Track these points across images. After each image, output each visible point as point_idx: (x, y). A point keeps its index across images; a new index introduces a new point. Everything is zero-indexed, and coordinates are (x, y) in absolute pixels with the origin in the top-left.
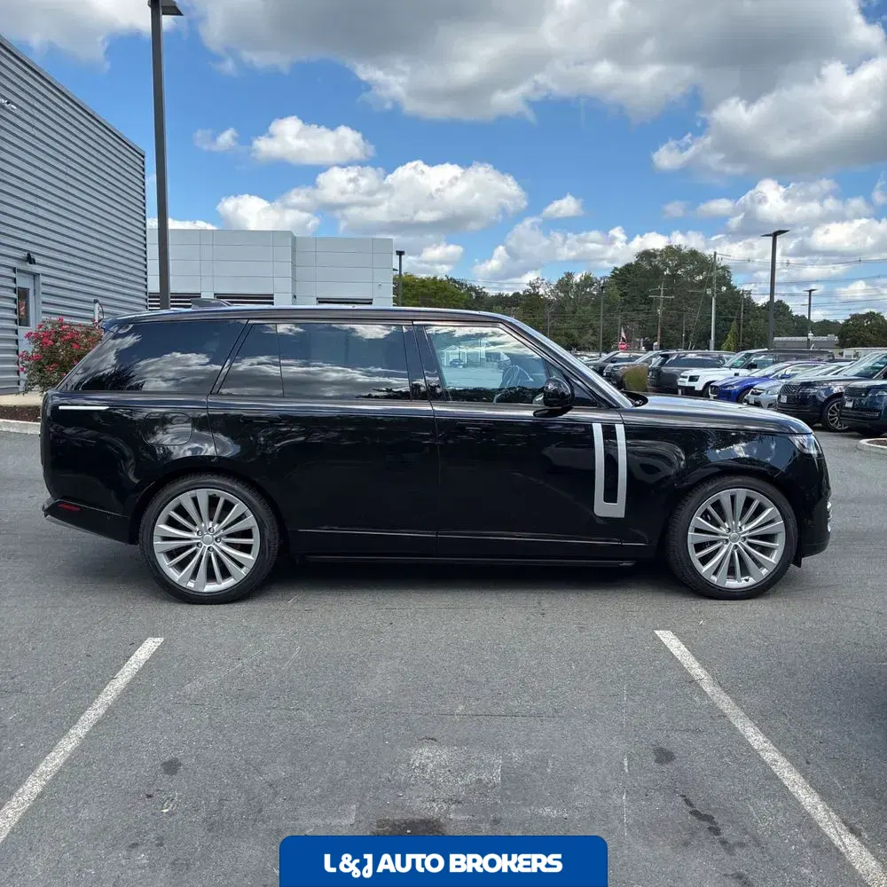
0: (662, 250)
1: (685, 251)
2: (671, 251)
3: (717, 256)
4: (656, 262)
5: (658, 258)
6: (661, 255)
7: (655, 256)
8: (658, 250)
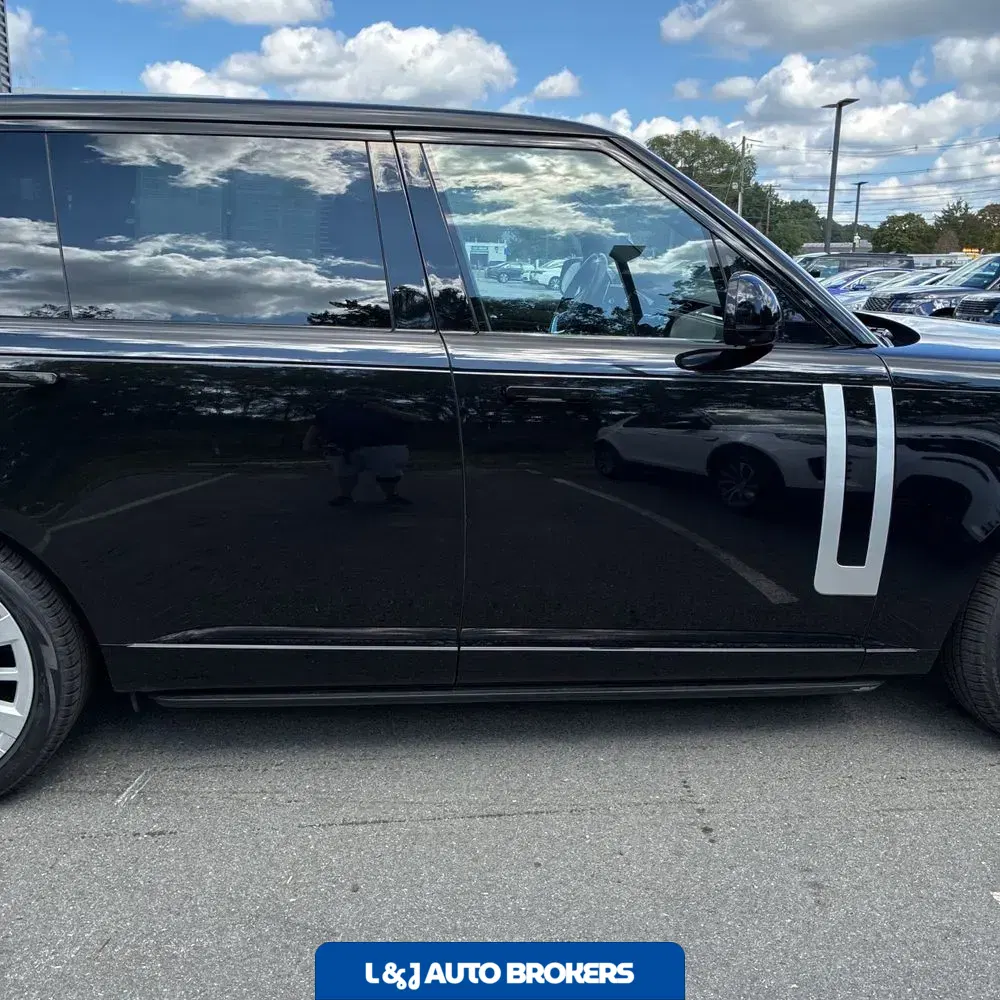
0: (677, 137)
1: (704, 137)
2: (687, 138)
3: (747, 142)
4: (670, 150)
5: (673, 146)
6: (676, 143)
7: (669, 144)
8: (672, 136)
